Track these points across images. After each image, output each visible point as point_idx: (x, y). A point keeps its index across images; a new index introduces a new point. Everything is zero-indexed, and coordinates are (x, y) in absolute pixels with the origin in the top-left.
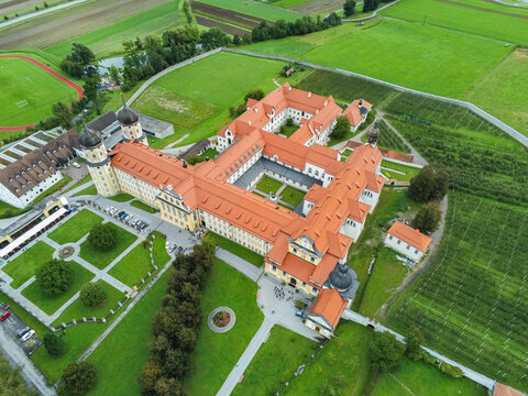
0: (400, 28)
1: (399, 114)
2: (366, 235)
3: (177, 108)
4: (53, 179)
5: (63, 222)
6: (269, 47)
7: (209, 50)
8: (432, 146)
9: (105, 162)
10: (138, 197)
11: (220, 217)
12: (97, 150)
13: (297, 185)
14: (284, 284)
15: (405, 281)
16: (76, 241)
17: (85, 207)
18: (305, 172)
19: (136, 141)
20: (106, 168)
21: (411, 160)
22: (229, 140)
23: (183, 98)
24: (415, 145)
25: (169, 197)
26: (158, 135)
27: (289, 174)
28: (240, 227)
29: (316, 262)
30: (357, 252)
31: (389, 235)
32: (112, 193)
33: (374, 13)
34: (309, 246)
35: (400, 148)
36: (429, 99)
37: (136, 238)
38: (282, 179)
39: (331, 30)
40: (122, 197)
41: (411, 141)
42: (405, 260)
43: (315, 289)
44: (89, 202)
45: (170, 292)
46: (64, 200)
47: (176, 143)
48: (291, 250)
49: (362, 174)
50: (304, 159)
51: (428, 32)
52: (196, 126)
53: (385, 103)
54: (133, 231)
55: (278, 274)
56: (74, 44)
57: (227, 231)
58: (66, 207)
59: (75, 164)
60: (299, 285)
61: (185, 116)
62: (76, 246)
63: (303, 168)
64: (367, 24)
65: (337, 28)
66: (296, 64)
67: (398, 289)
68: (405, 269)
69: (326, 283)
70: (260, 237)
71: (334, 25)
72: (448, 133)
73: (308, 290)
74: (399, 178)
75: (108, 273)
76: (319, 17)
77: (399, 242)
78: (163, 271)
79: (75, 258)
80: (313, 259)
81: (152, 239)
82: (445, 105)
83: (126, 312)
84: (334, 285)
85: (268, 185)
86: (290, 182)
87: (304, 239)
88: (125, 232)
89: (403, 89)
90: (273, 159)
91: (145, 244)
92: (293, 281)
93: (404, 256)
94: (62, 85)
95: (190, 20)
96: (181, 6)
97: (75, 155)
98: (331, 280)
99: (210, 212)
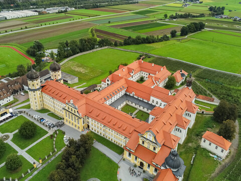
0: (200, 43)
1: (204, 78)
2: (188, 140)
3: (82, 71)
4: (8, 99)
5: (7, 121)
6: (132, 48)
7: (101, 47)
8: (225, 94)
9: (38, 89)
10: (53, 111)
11: (99, 121)
12: (35, 81)
13: (145, 110)
14: (135, 166)
15: (217, 170)
16: (11, 132)
17: (22, 114)
18: (150, 102)
19: (57, 81)
20: (38, 92)
21: (213, 101)
22: (108, 84)
23: (86, 66)
24: (215, 94)
25: (70, 107)
26: (69, 82)
27: (140, 103)
28: (110, 127)
29: (156, 151)
30: (183, 150)
31: (203, 139)
32: (39, 108)
33: (186, 37)
34: (152, 139)
35: (206, 95)
36: (220, 73)
37: (47, 133)
38: (136, 107)
39: (164, 42)
40: (43, 111)
41: (211, 92)
42: (215, 157)
43: (156, 170)
44: (25, 112)
45: (62, 162)
46: (11, 110)
47: (79, 86)
48: (141, 143)
49: (184, 102)
50: (150, 95)
51: (215, 45)
52: (90, 79)
53: (195, 74)
54: (46, 129)
55: (132, 159)
56: (35, 41)
57: (102, 131)
58: (11, 113)
59: (22, 93)
60: (145, 167)
61: (85, 75)
62: (11, 135)
63: (149, 100)
64: (183, 41)
65: (167, 42)
66: (146, 55)
67: (213, 175)
68: (216, 162)
69: (164, 165)
70: (122, 133)
71: (166, 40)
72: (233, 89)
73: (151, 171)
74: (207, 110)
75: (26, 152)
76: (158, 36)
77: (210, 144)
78: (59, 153)
79: (9, 142)
80: (154, 149)
81: (57, 134)
82: (230, 76)
83: (31, 177)
84: (169, 166)
85: (128, 109)
86: (141, 108)
87: (149, 133)
88: (42, 129)
89: (205, 67)
90: (131, 95)
91: (52, 136)
92: (142, 164)
93: (214, 154)
94: (25, 59)
95: (93, 35)
96: (90, 30)
97: (23, 89)
98: (167, 162)
99: (93, 118)
